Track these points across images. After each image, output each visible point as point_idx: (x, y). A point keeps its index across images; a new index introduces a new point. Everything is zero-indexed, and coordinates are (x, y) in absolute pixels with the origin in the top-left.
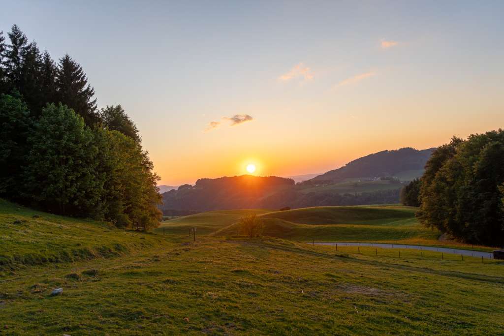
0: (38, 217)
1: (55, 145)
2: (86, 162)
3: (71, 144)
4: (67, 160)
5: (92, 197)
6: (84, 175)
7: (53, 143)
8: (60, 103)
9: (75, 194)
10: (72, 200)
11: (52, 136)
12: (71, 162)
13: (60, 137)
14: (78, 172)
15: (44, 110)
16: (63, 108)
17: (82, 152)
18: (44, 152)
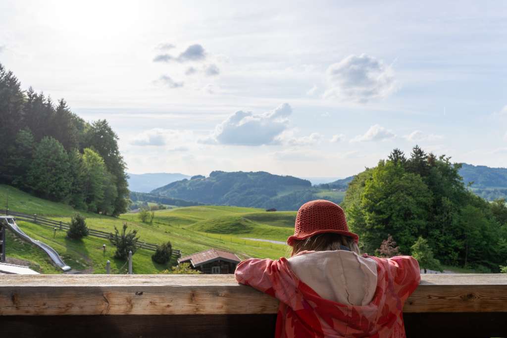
0: (31, 200)
1: (45, 161)
2: (63, 171)
3: (55, 161)
4: (52, 170)
5: (63, 191)
6: (60, 178)
7: (44, 160)
8: (51, 137)
9: (54, 188)
10: (52, 191)
11: (44, 157)
12: (54, 171)
13: (49, 157)
14: (57, 176)
15: (42, 140)
16: (53, 140)
17: (60, 166)
18: (39, 164)
